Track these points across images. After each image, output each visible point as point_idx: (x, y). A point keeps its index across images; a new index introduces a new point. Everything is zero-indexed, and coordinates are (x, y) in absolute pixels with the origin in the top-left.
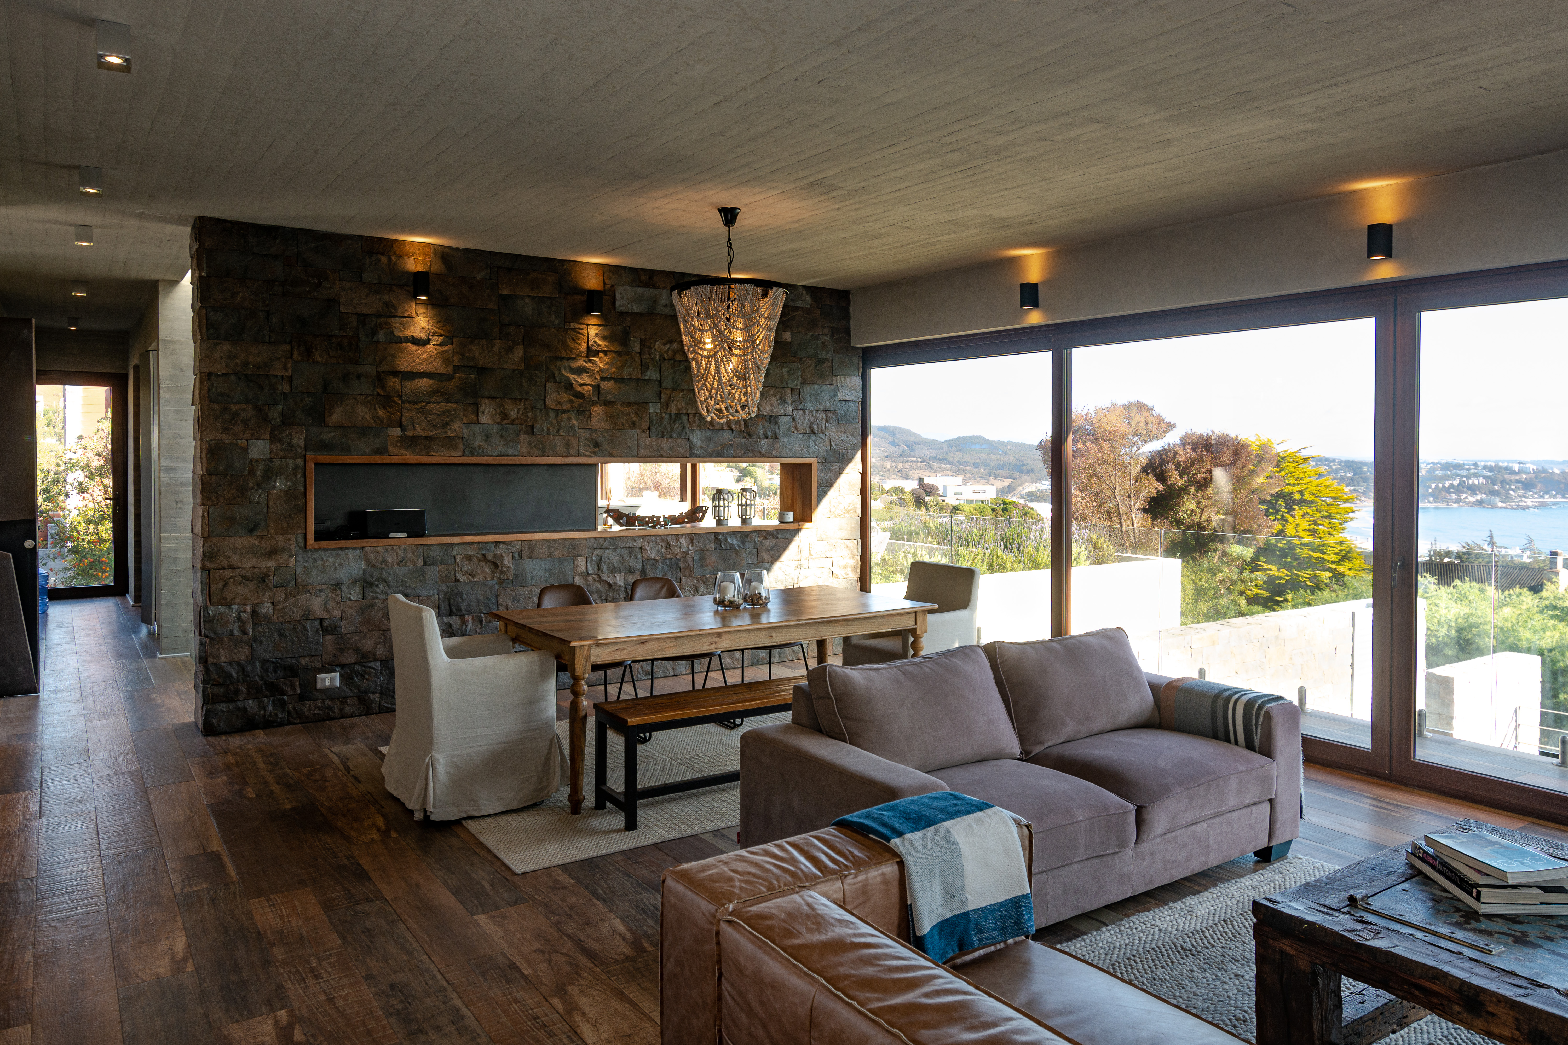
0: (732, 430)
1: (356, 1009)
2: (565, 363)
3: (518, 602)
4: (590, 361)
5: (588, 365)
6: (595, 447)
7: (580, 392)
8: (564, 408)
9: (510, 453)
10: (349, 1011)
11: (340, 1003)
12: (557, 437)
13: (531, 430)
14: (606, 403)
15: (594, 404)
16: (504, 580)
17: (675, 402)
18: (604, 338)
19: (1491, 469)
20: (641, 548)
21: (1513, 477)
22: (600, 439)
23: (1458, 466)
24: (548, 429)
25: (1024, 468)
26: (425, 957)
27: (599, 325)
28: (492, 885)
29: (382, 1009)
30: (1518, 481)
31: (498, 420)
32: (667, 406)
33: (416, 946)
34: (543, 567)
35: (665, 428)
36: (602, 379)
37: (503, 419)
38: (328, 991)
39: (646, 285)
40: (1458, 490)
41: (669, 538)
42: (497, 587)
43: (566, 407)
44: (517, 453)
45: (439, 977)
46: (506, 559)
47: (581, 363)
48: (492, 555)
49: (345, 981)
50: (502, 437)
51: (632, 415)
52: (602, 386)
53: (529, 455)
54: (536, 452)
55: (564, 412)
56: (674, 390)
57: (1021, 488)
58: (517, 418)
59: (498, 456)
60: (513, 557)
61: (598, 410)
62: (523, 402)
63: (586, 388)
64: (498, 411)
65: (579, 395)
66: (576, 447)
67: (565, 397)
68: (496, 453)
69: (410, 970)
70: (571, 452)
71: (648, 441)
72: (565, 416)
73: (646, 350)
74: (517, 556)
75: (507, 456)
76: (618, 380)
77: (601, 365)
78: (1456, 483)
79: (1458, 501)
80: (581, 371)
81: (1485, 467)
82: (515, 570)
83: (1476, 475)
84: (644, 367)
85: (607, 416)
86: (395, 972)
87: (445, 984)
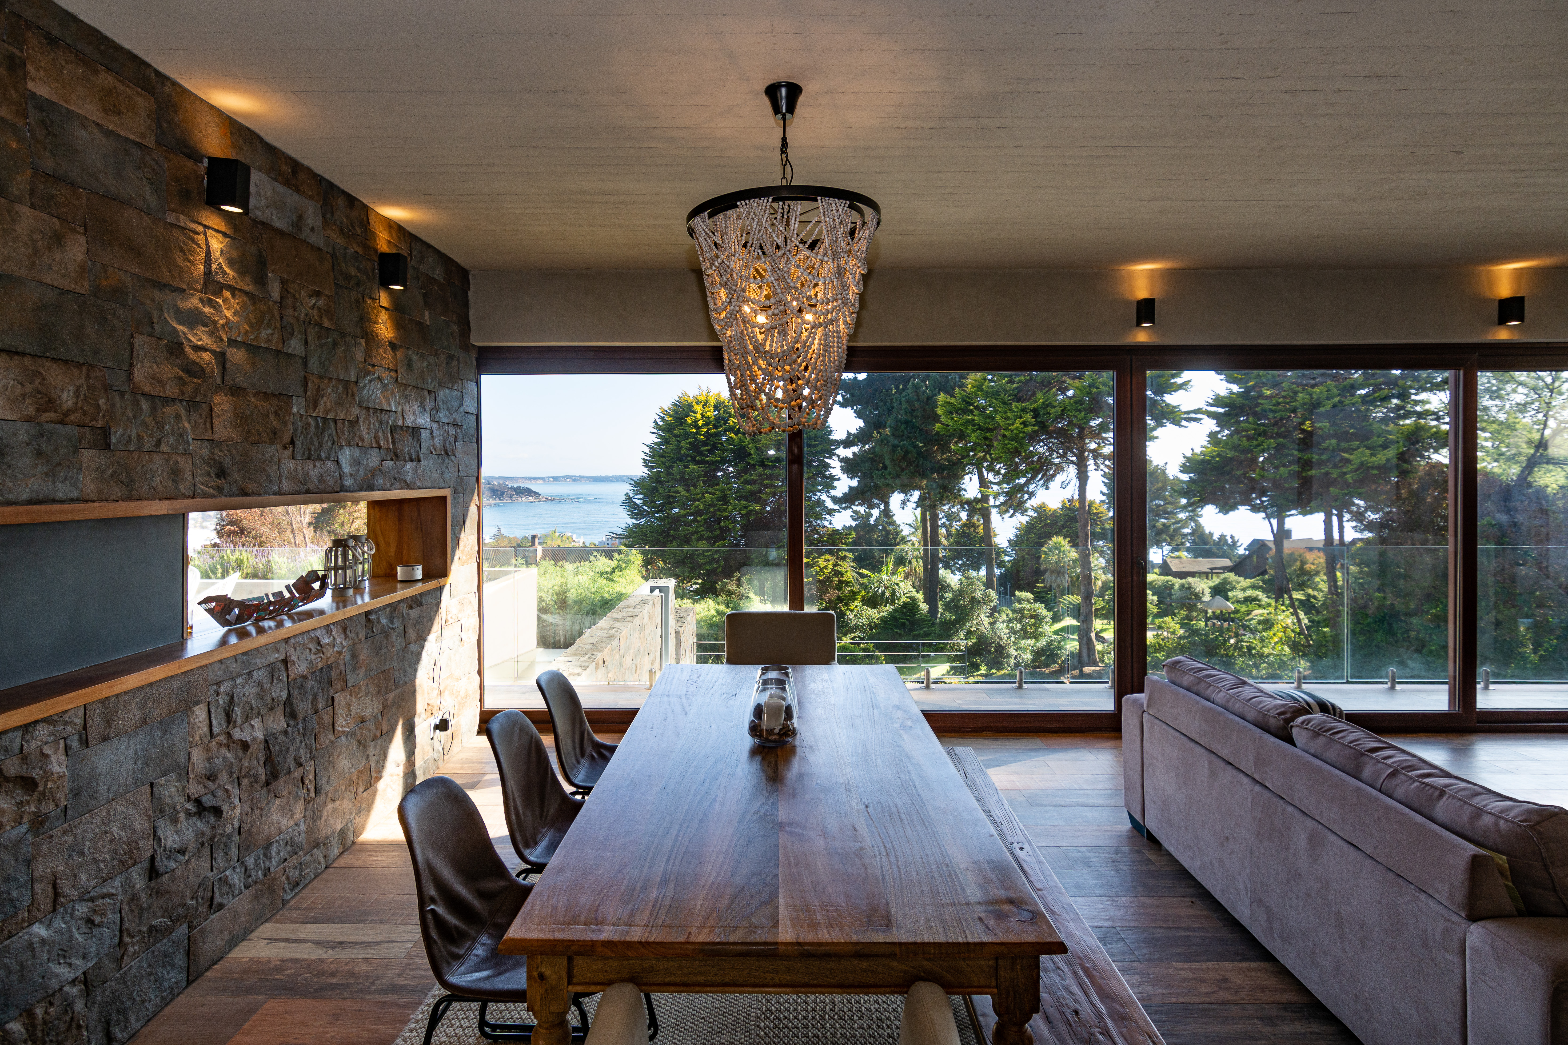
0: (380, 448)
2: (168, 297)
3: (81, 853)
4: (210, 302)
5: (207, 310)
6: (218, 476)
7: (195, 363)
8: (169, 393)
9: (60, 495)
12: (155, 457)
13: (103, 440)
14: (236, 391)
15: (218, 389)
16: (46, 817)
17: (325, 399)
18: (231, 262)
20: (285, 662)
22: (227, 462)
24: (140, 438)
27: (225, 235)
31: (31, 411)
32: (315, 405)
34: (131, 752)
35: (311, 443)
36: (232, 342)
37: (40, 410)
39: (287, 183)
41: (318, 633)
42: (30, 837)
43: (171, 391)
44: (74, 494)
46: (54, 759)
47: (194, 302)
48: (16, 761)
50: (39, 454)
51: (272, 417)
52: (229, 355)
53: (102, 498)
54: (116, 491)
55: (168, 401)
56: (321, 377)
58: (74, 411)
59: (30, 502)
60: (67, 748)
61: (222, 402)
62: (84, 368)
63: (206, 356)
64: (29, 388)
65: (193, 370)
66: (190, 477)
67: (168, 370)
68: (25, 496)
70: (183, 488)
71: (291, 464)
72: (170, 410)
73: (290, 301)
74: (74, 743)
75: (54, 501)
76: (252, 348)
77: (228, 314)
80: (195, 319)
82: (73, 779)
84: (286, 333)
85: (236, 416)
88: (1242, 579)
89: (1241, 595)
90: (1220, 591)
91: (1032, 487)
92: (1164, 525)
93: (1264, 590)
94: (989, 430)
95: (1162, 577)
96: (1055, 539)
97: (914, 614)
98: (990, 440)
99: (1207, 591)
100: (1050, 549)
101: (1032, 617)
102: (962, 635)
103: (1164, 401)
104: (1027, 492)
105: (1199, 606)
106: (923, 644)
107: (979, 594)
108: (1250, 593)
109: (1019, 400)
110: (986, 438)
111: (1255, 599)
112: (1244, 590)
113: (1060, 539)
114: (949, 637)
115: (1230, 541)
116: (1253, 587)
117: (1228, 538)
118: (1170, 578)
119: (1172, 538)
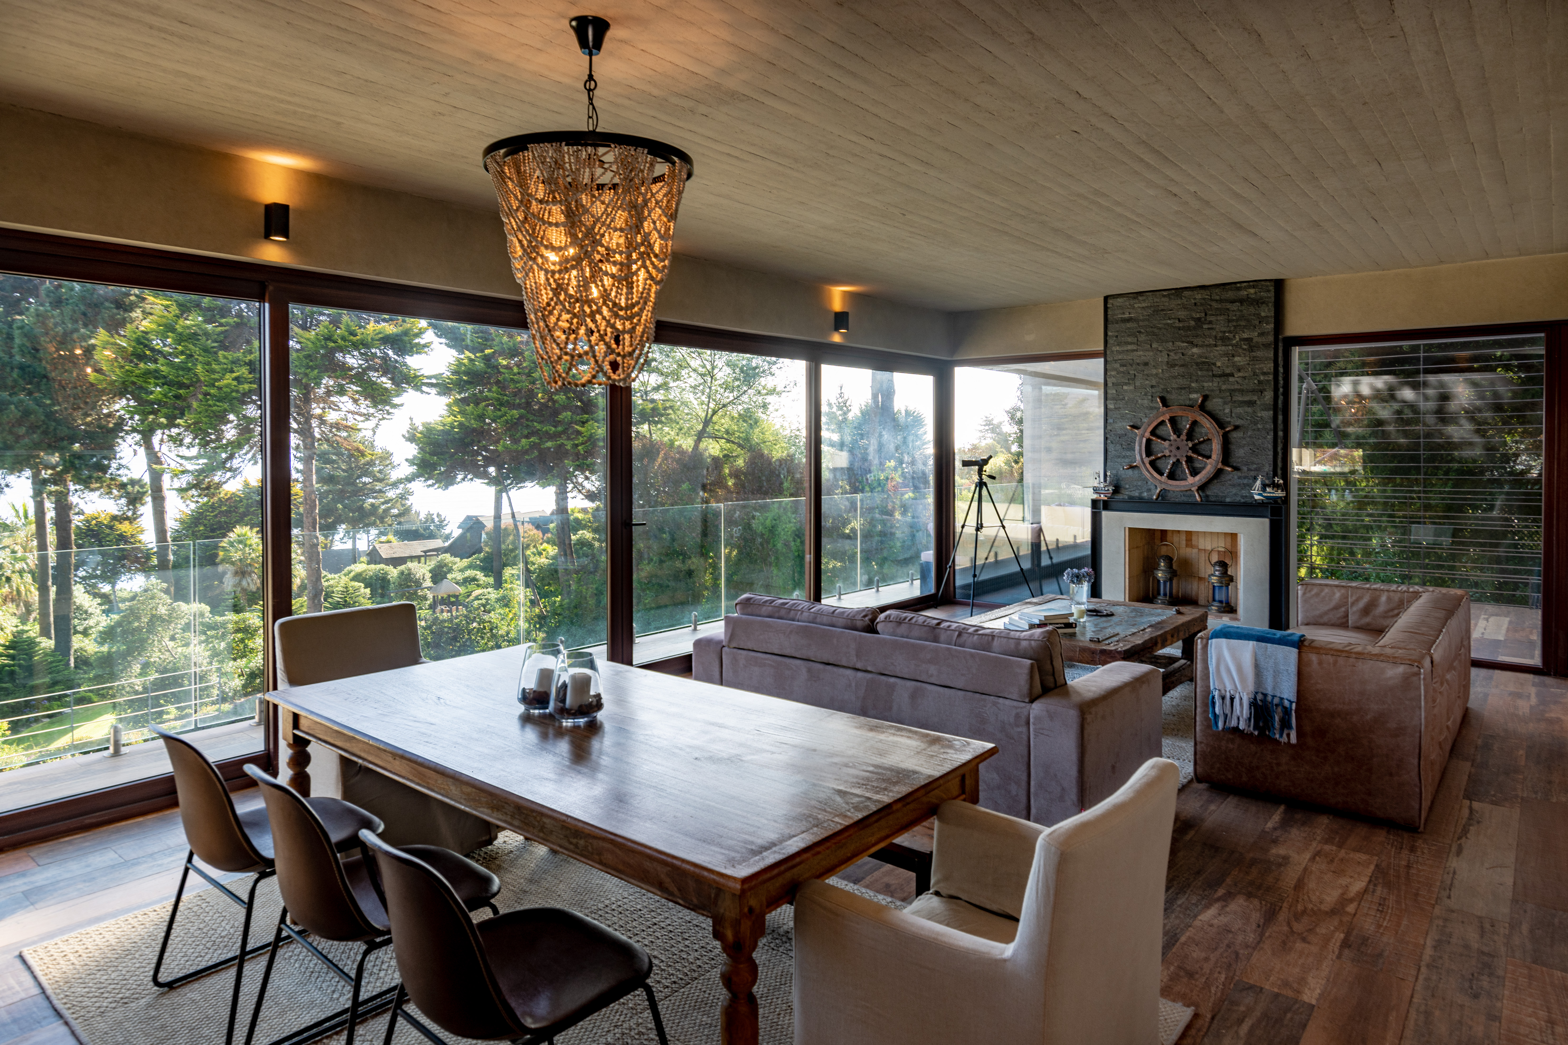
1: (1530, 1000)
10: (1538, 1002)
11: (1542, 1014)
26: (1415, 1000)
28: (1240, 1021)
29: (1504, 986)
33: (1413, 1015)
38: (1549, 1032)
45: (1421, 977)
49: (1523, 1030)
69: (1444, 999)
86: (1462, 1006)
87: (1423, 969)
88: (458, 559)
89: (459, 576)
90: (438, 575)
91: (235, 463)
92: (372, 505)
93: (482, 569)
94: (181, 385)
95: (373, 566)
96: (238, 530)
97: (30, 656)
98: (185, 399)
99: (428, 575)
100: (231, 544)
101: (238, 631)
102: (137, 668)
103: (405, 364)
104: (230, 470)
105: (420, 593)
106: (49, 699)
107: (163, 610)
108: (469, 573)
109: (226, 349)
110: (177, 397)
111: (474, 579)
112: (462, 570)
113: (246, 530)
114: (113, 677)
115: (436, 520)
116: (470, 567)
117: (435, 516)
118: (382, 566)
119: (382, 519)
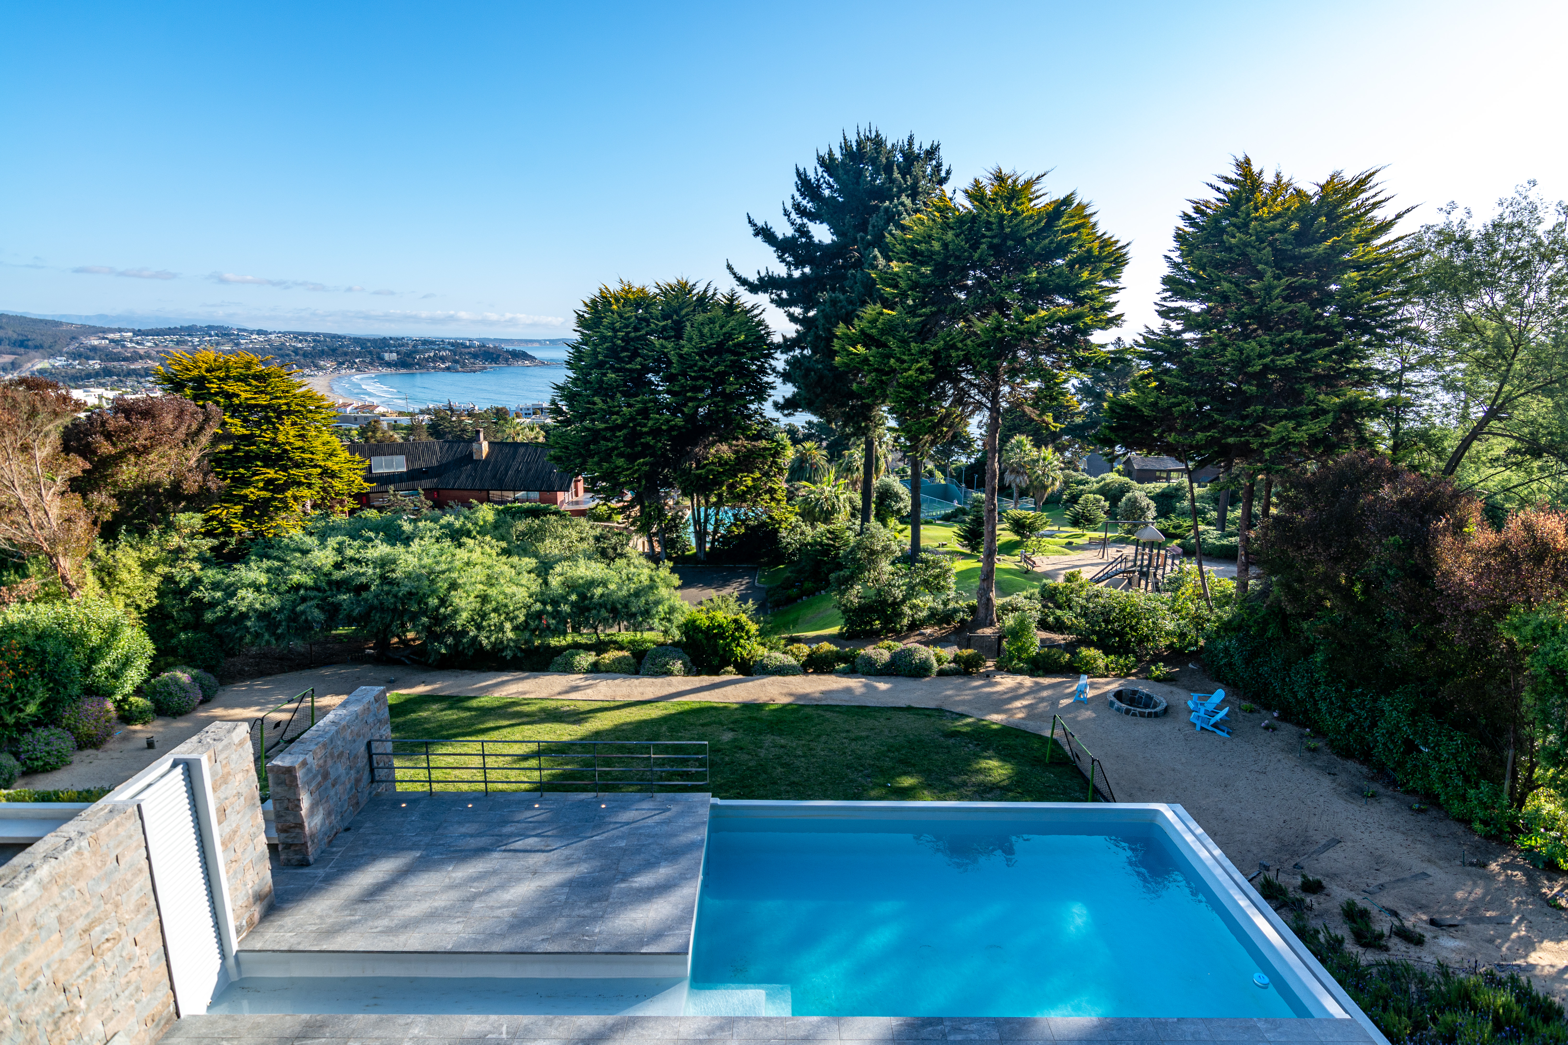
19: (452, 344)
21: (467, 350)
23: (432, 343)
25: (30, 343)
30: (469, 353)
40: (434, 359)
57: (29, 365)
78: (432, 354)
79: (434, 368)
81: (449, 343)
83: (444, 349)
95: (1121, 479)
96: (1018, 437)
100: (1012, 448)
113: (1023, 437)
